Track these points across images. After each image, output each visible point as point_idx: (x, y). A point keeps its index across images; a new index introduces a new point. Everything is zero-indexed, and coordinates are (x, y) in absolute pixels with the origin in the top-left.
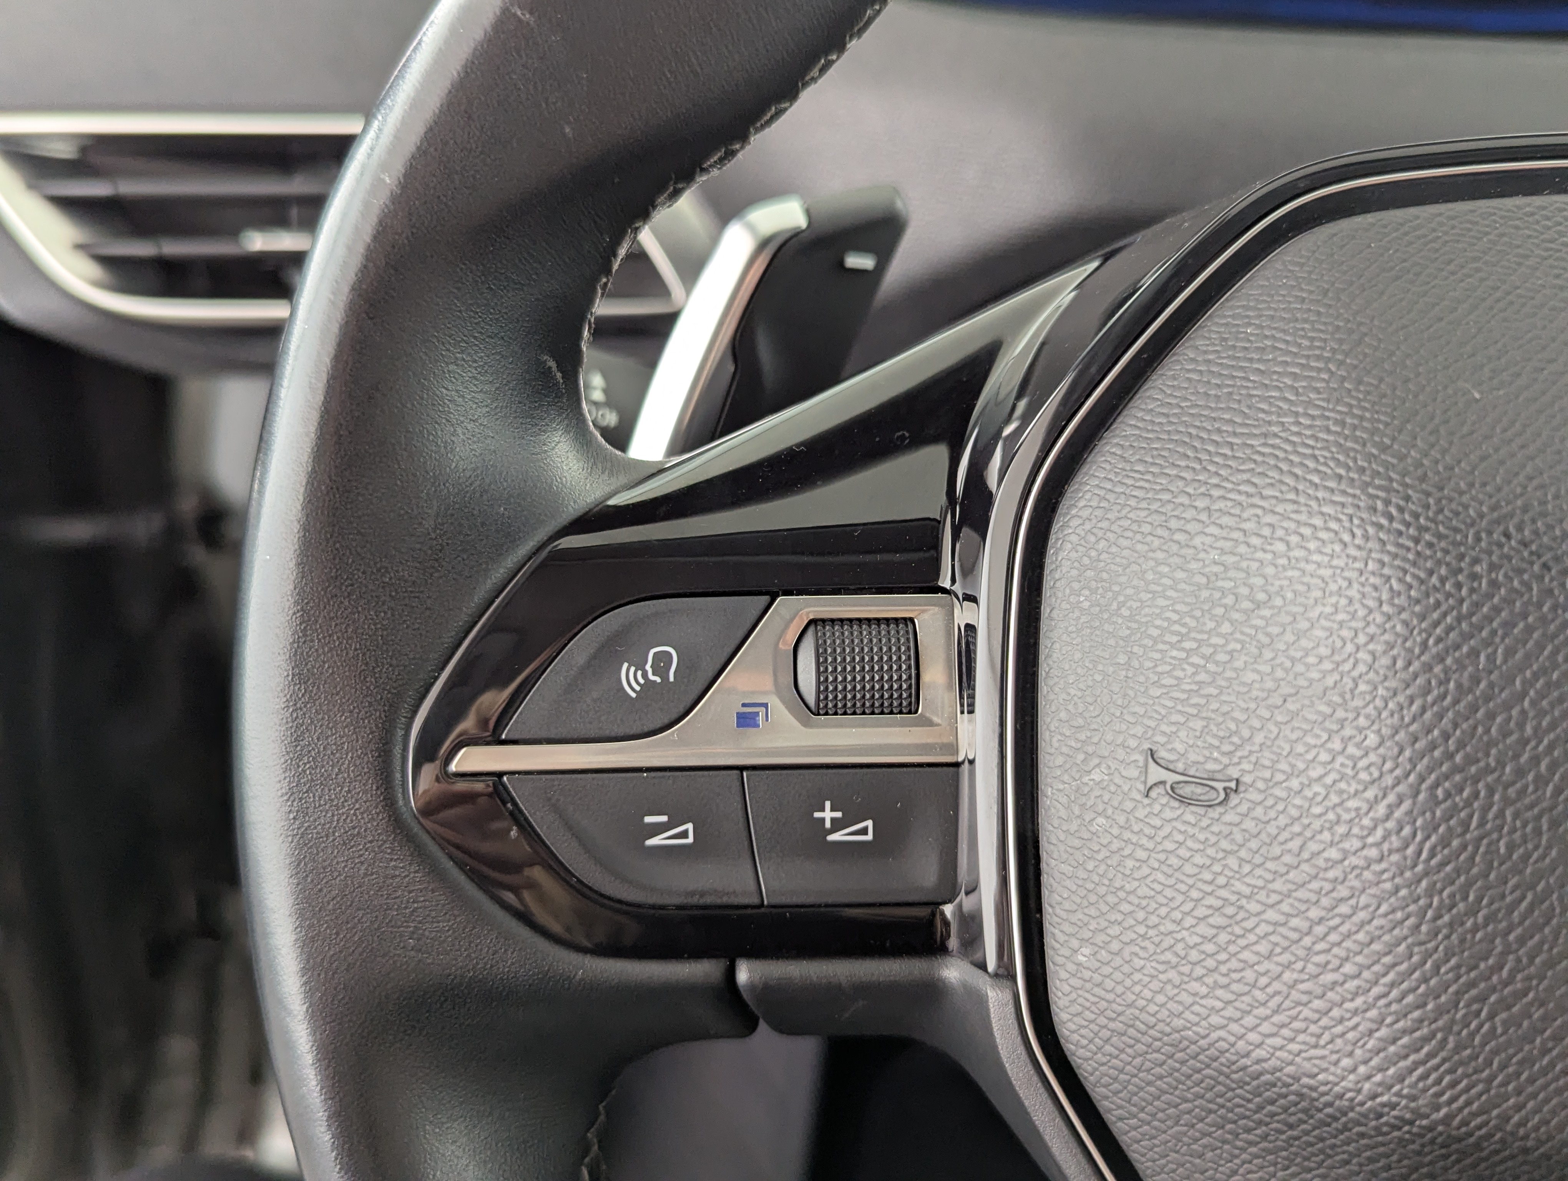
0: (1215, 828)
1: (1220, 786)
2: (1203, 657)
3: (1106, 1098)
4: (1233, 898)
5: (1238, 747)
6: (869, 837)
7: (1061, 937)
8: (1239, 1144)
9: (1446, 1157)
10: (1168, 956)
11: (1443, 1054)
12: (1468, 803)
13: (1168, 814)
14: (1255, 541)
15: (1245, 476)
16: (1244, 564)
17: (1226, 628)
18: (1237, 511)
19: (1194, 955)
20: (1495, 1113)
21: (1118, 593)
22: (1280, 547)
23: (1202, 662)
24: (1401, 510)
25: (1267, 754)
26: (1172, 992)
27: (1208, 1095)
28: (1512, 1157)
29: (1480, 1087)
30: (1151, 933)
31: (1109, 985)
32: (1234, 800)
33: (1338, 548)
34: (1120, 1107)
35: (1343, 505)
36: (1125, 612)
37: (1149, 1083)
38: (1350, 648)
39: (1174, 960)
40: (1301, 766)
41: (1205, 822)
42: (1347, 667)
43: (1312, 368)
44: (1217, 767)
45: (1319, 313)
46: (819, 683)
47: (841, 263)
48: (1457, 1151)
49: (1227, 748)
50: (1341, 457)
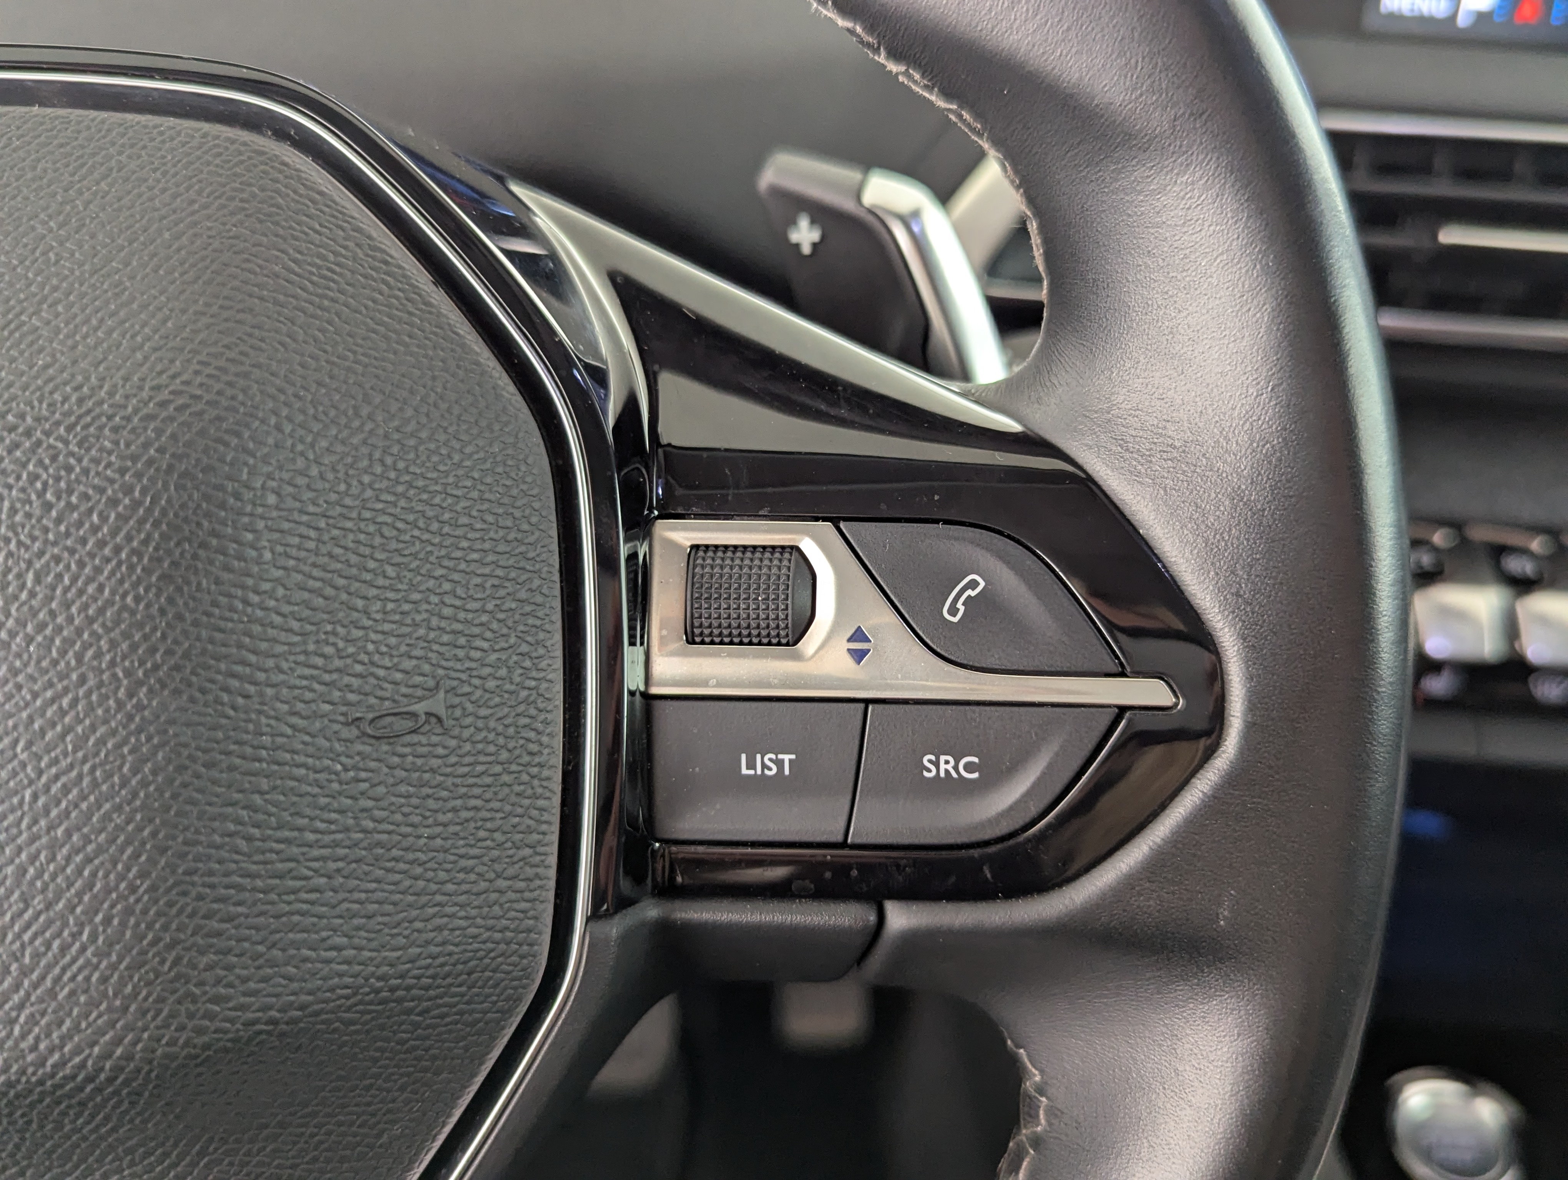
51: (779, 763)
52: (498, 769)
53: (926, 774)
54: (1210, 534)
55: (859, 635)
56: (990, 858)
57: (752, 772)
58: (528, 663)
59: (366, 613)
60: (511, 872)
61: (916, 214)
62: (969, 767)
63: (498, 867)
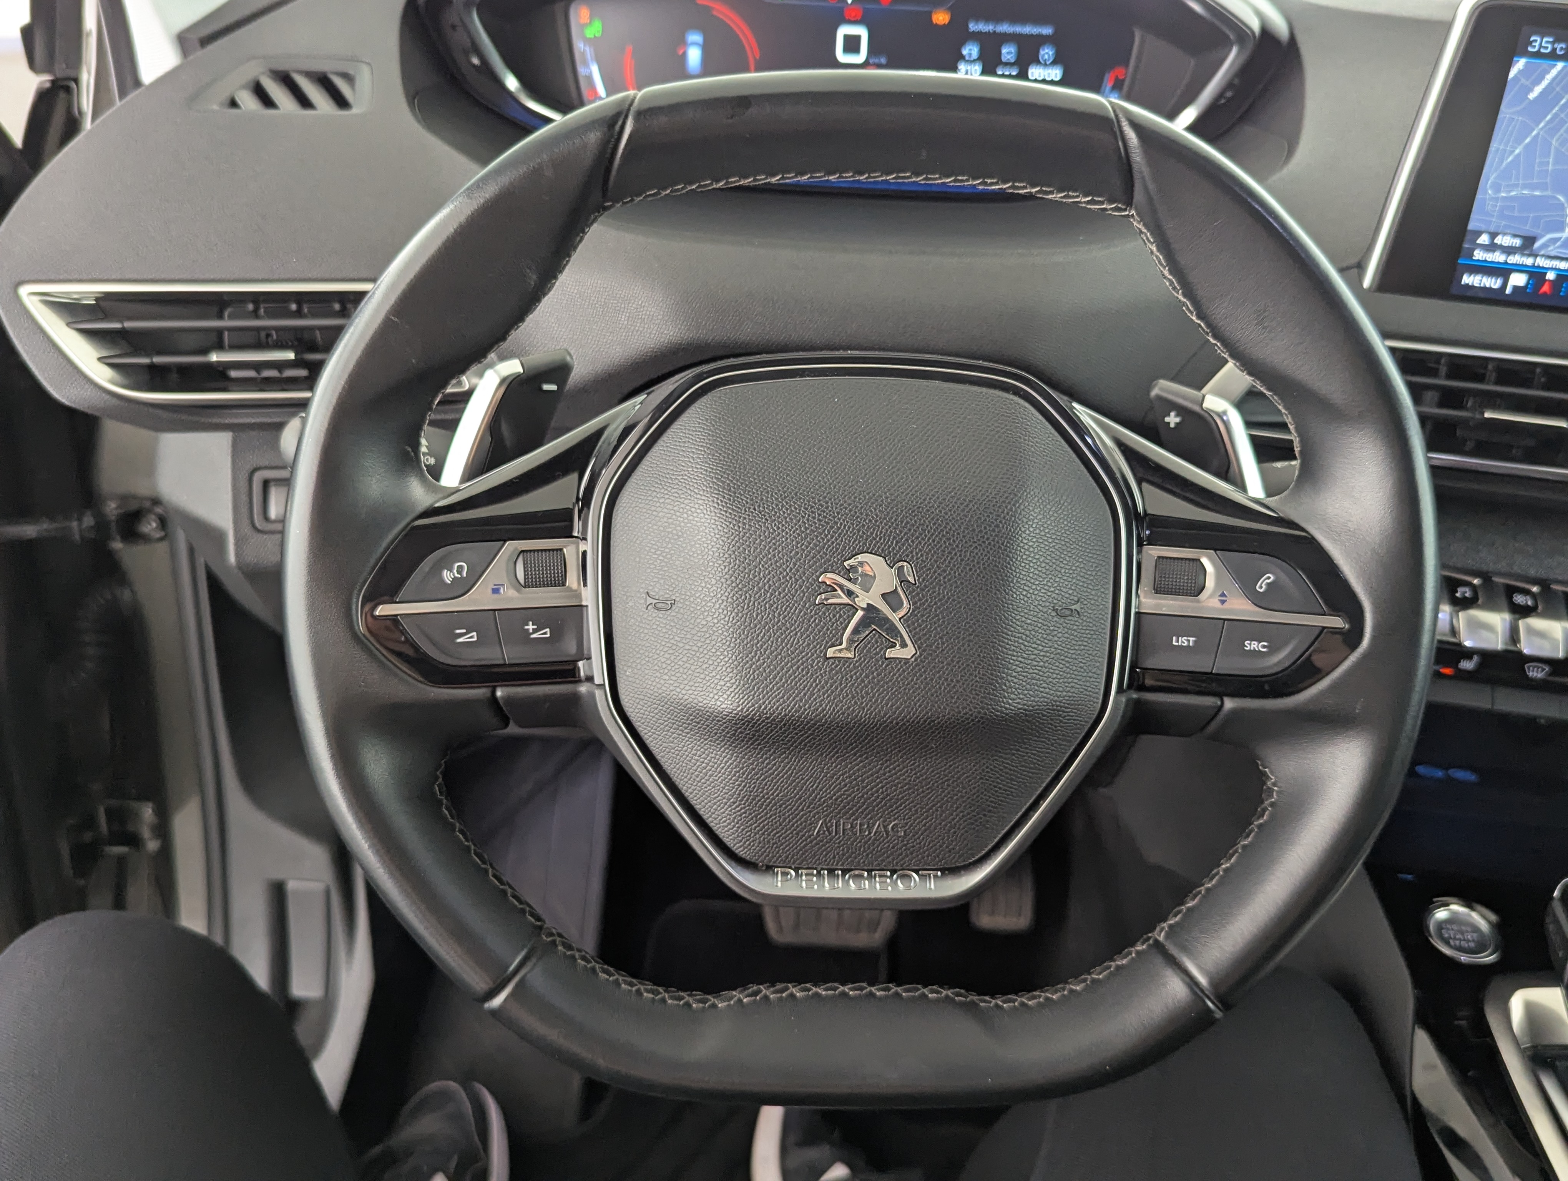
0: (669, 618)
1: (669, 602)
2: (663, 556)
3: (640, 726)
4: (675, 643)
5: (675, 588)
6: (548, 635)
7: (621, 667)
8: (684, 734)
9: (743, 724)
10: (656, 667)
11: (739, 687)
12: (744, 601)
13: (654, 615)
14: (678, 514)
15: (676, 490)
16: (675, 522)
17: (670, 546)
18: (672, 503)
19: (664, 666)
20: (756, 706)
21: (635, 535)
22: (685, 515)
23: (662, 558)
24: (722, 501)
25: (683, 590)
26: (657, 680)
27: (673, 717)
28: (763, 721)
29: (751, 697)
30: (651, 660)
31: (637, 682)
32: (674, 607)
33: (702, 515)
34: (645, 729)
35: (704, 500)
36: (638, 542)
37: (653, 717)
38: (706, 550)
39: (658, 668)
40: (693, 593)
41: (665, 616)
42: (706, 557)
43: (699, 450)
44: (668, 596)
45: (704, 429)
46: (525, 575)
47: (541, 389)
48: (747, 721)
49: (671, 589)
50: (705, 483)
51: (1189, 641)
52: (1092, 633)
53: (1246, 648)
54: (1362, 564)
55: (1223, 595)
56: (1267, 682)
57: (1177, 644)
58: (1103, 596)
59: (1060, 572)
60: (1094, 670)
61: (1225, 413)
62: (1264, 647)
63: (1090, 668)
